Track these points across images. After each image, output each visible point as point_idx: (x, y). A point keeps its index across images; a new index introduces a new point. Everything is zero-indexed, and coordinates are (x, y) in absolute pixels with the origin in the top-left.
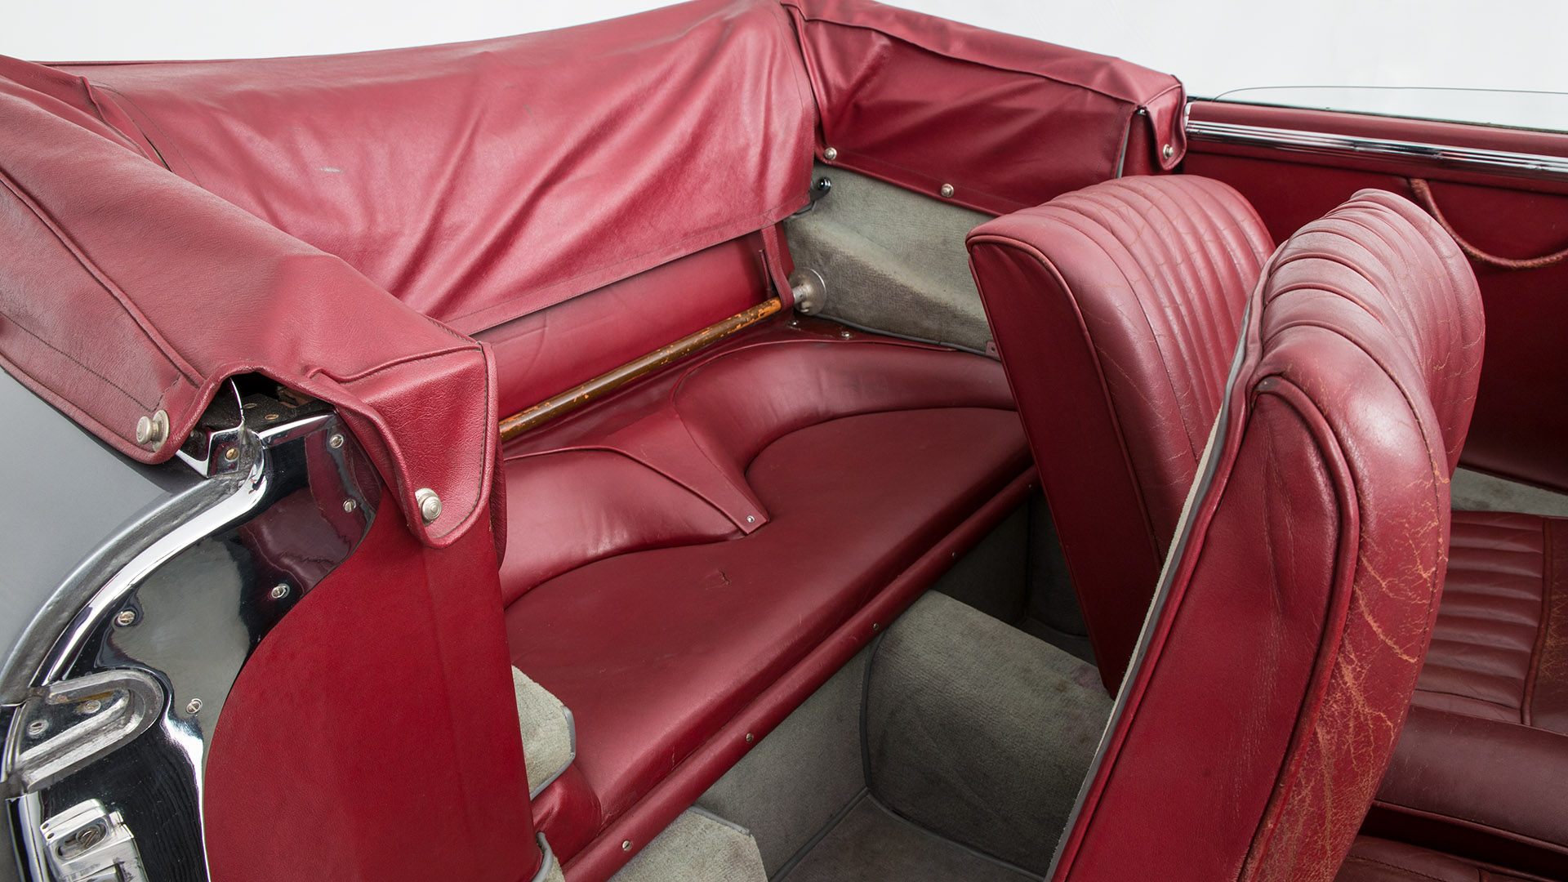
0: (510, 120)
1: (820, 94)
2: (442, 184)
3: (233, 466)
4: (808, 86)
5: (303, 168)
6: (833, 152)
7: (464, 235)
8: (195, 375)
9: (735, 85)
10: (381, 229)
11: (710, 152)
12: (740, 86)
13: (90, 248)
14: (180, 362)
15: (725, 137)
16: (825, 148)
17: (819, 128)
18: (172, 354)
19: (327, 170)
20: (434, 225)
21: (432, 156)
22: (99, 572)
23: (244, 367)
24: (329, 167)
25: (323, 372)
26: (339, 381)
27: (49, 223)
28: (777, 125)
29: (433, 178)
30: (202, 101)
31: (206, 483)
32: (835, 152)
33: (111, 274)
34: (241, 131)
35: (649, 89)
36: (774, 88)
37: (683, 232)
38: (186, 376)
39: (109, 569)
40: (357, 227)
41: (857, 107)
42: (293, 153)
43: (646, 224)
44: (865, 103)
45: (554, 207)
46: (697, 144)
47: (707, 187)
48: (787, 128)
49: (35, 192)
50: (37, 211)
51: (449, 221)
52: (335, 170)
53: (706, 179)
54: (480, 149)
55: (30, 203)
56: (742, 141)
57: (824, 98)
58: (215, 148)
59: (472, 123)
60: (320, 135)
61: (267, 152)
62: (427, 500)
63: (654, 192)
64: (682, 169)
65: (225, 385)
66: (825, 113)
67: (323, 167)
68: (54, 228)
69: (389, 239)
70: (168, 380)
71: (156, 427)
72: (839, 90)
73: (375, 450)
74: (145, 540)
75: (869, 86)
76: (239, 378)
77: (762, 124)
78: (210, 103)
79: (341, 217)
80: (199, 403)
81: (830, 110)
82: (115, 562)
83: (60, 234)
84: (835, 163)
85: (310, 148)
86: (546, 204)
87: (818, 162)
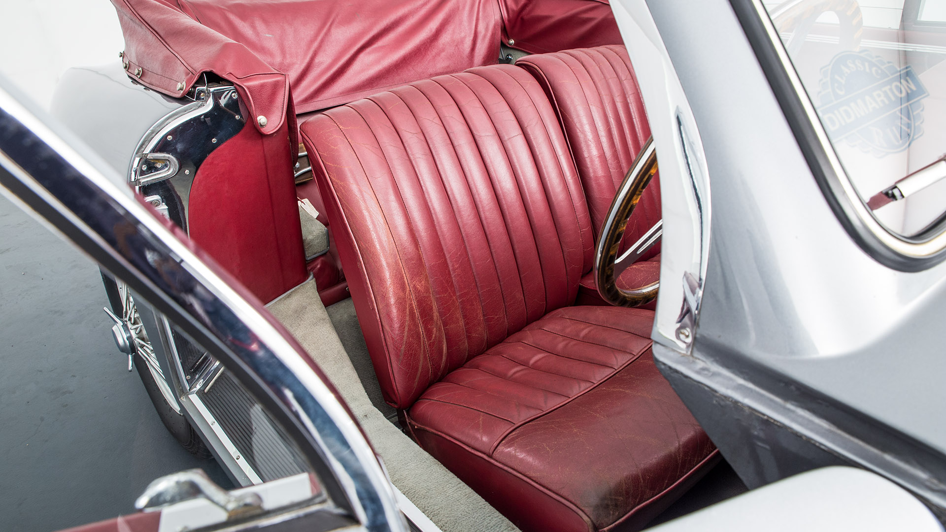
0: (348, 20)
1: (504, 13)
2: (316, 45)
3: (203, 99)
4: (498, 8)
5: (257, 34)
6: (512, 42)
7: (323, 66)
8: (194, 72)
9: (461, 8)
10: (288, 61)
11: (445, 38)
12: (464, 8)
13: (170, 45)
14: (190, 69)
15: (454, 32)
16: (509, 40)
17: (504, 30)
18: (189, 68)
19: (267, 35)
20: (310, 61)
21: (312, 33)
22: (163, 124)
23: (208, 70)
24: (268, 34)
25: (231, 73)
26: (237, 78)
27: (160, 38)
28: (481, 28)
29: (312, 41)
30: (220, 6)
31: (195, 102)
32: (513, 42)
33: (176, 51)
34: (232, 17)
35: (417, 9)
36: (481, 10)
37: (429, 73)
38: (192, 73)
39: (166, 123)
40: (278, 59)
41: (522, 19)
42: (253, 27)
43: (411, 69)
44: (526, 17)
45: (365, 58)
46: (438, 34)
47: (443, 54)
48: (487, 29)
49: (156, 29)
50: (156, 35)
51: (317, 60)
52: (270, 36)
53: (443, 50)
54: (333, 30)
55: (154, 33)
56: (463, 34)
57: (506, 15)
58: (223, 24)
59: (331, 20)
60: (266, 21)
61: (244, 28)
62: (261, 119)
63: (415, 54)
64: (430, 45)
65: (202, 74)
66: (506, 22)
67: (265, 34)
68: (161, 40)
69: (290, 66)
70: (187, 74)
71: (182, 86)
72: (513, 11)
73: (245, 99)
74: (177, 116)
75: (528, 9)
76: (206, 73)
77: (474, 26)
78: (223, 7)
79: (271, 55)
80: (194, 79)
81: (509, 20)
82: (168, 121)
83: (163, 41)
84: (513, 46)
85: (260, 25)
86: (362, 56)
87: (504, 45)
